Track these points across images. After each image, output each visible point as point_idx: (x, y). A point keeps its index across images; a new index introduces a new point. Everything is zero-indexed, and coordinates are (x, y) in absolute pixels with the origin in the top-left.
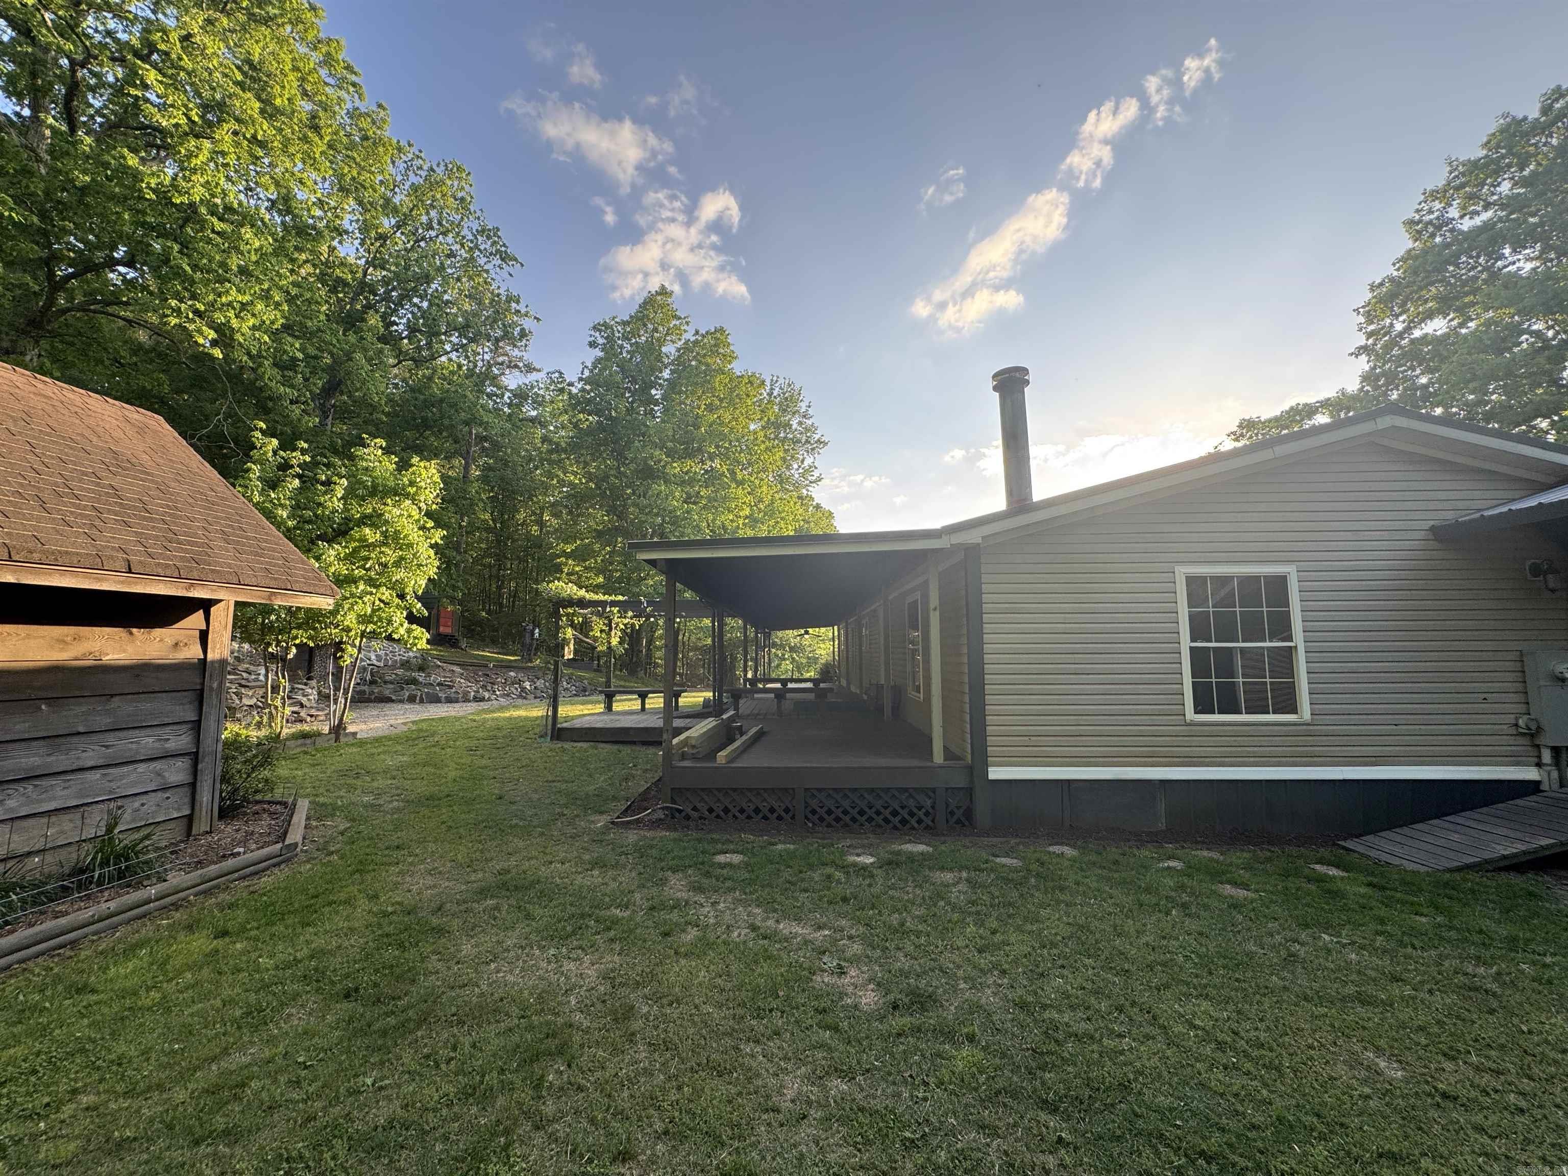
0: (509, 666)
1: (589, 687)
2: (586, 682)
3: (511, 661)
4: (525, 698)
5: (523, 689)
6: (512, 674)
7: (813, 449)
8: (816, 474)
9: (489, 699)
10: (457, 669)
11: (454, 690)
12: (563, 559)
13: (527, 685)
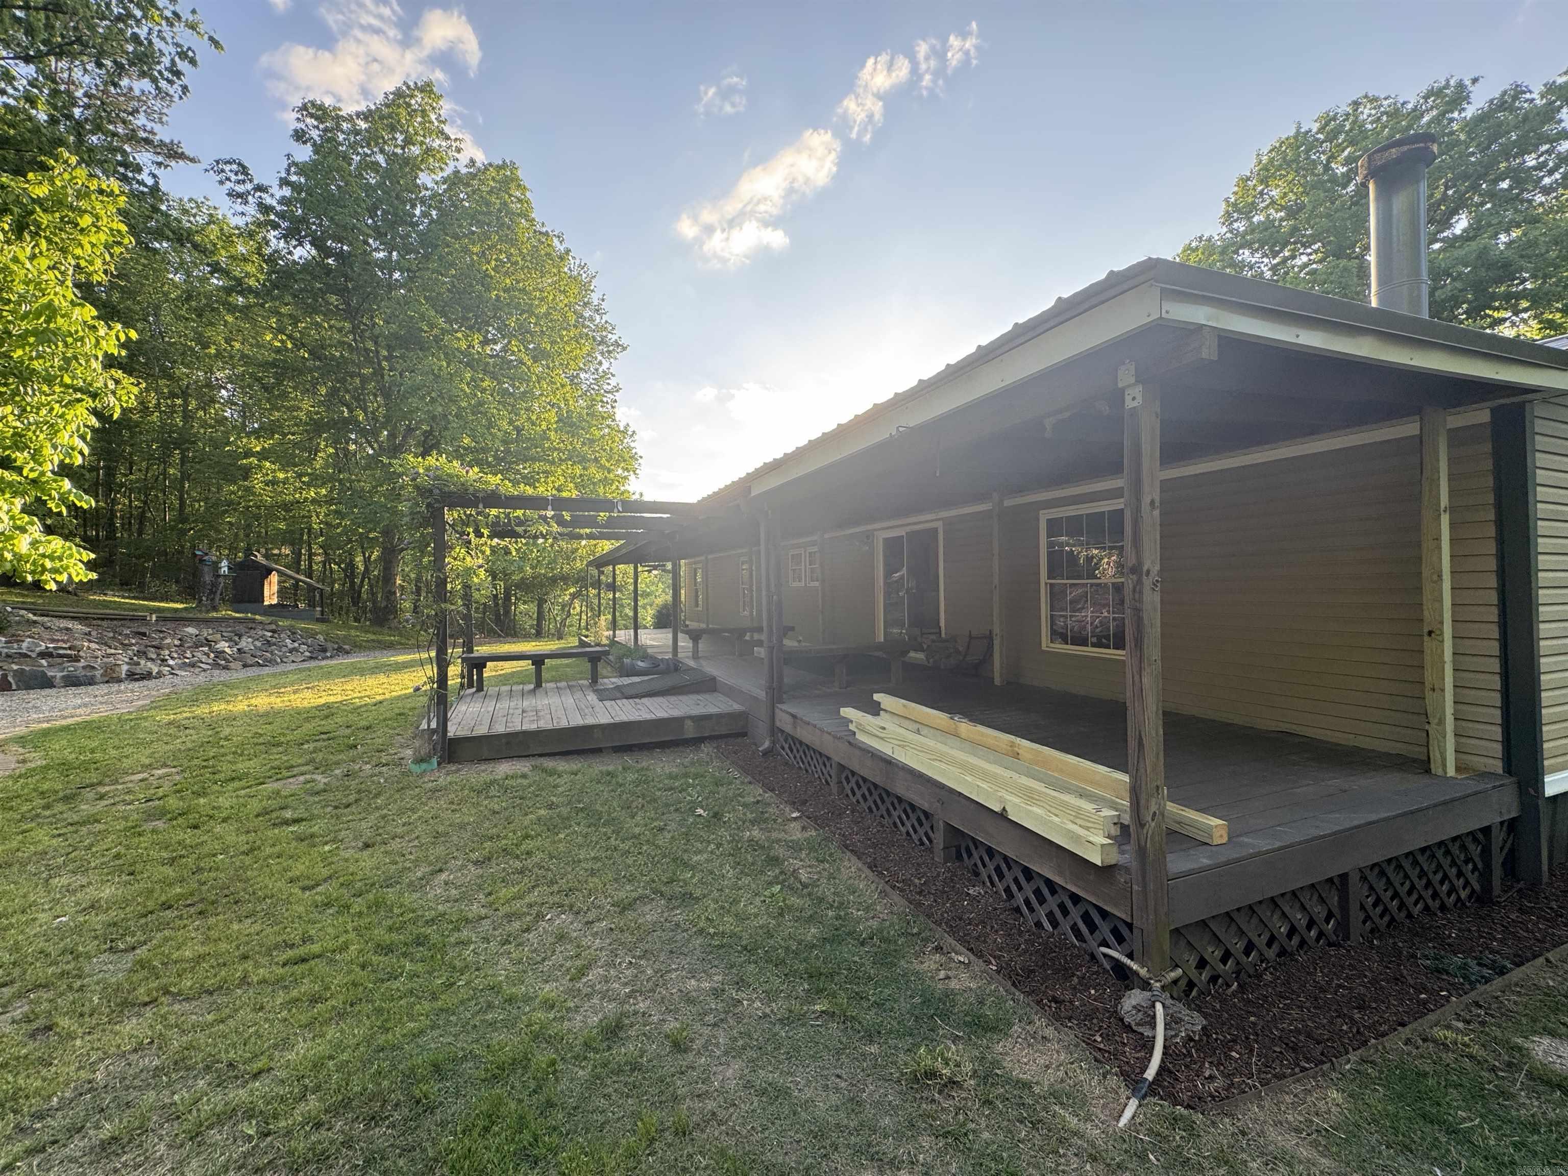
0: (178, 619)
1: (329, 645)
2: (321, 637)
3: (176, 610)
4: (225, 668)
5: (220, 654)
6: (191, 630)
7: (609, 352)
8: (613, 382)
9: (160, 675)
10: (77, 627)
11: (83, 663)
12: (254, 460)
13: (223, 645)
